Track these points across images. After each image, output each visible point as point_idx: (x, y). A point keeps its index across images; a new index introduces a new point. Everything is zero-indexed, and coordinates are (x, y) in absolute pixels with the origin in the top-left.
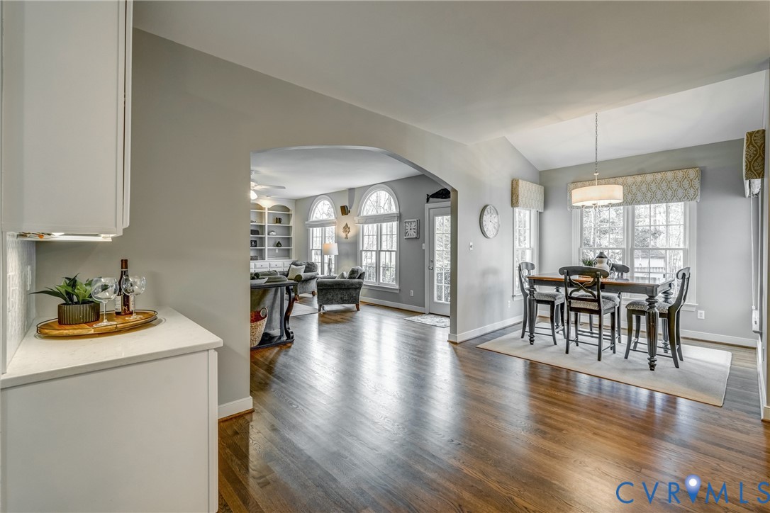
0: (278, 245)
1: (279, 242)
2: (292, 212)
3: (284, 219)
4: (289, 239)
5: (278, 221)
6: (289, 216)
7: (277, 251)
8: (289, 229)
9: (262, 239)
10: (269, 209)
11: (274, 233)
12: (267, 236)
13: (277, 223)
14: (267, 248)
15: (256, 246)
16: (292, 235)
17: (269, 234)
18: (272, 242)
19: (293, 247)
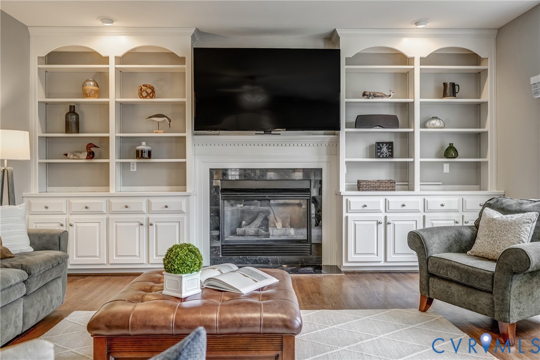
0: (450, 152)
1: (451, 147)
2: (490, 66)
3: (464, 86)
4: (478, 140)
5: (450, 90)
6: (478, 78)
7: (446, 168)
8: (478, 110)
9: (407, 138)
10: (423, 61)
11: (436, 123)
12: (417, 130)
13: (445, 95)
14: (418, 159)
15: (391, 156)
16: (490, 126)
17: (423, 125)
18: (434, 146)
19: (490, 157)
